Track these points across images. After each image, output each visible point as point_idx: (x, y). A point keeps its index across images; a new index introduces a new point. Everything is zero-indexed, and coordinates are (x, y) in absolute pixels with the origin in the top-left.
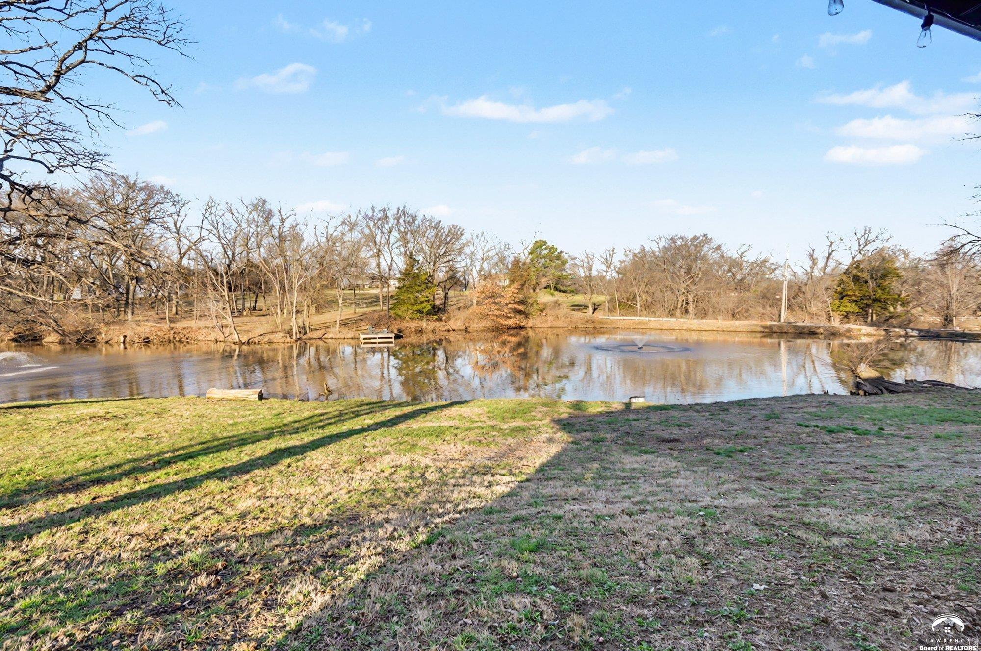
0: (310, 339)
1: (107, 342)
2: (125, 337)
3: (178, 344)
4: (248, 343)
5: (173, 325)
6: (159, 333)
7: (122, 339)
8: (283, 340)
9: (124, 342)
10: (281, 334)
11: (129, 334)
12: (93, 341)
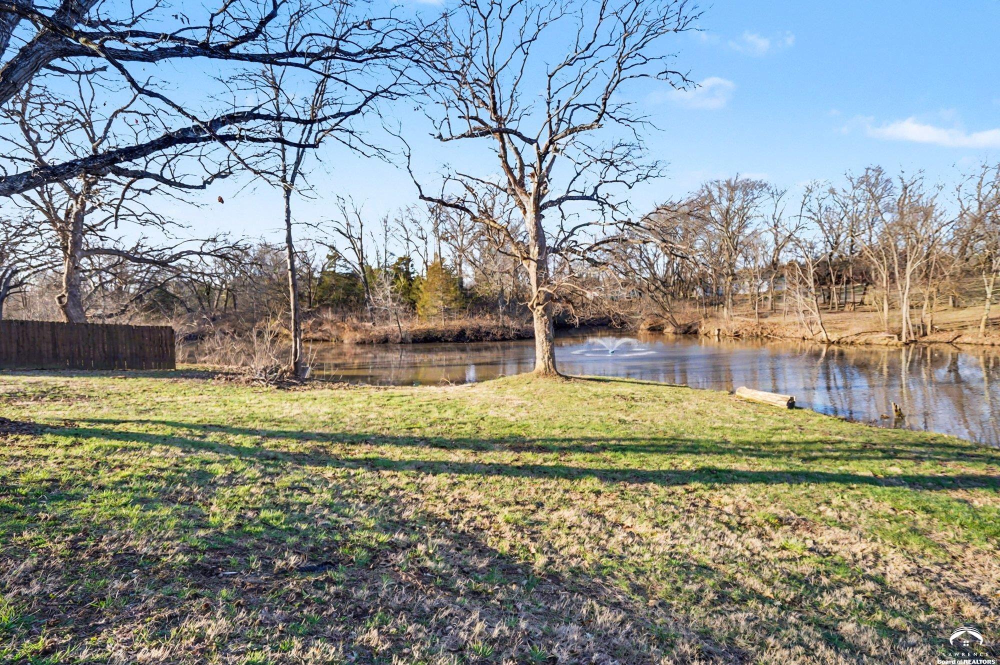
0: (931, 343)
1: (706, 335)
2: (719, 330)
3: (765, 339)
4: (838, 343)
5: (761, 320)
6: (748, 328)
7: (717, 332)
8: (885, 342)
9: (718, 335)
10: (884, 335)
11: (723, 327)
12: (696, 332)
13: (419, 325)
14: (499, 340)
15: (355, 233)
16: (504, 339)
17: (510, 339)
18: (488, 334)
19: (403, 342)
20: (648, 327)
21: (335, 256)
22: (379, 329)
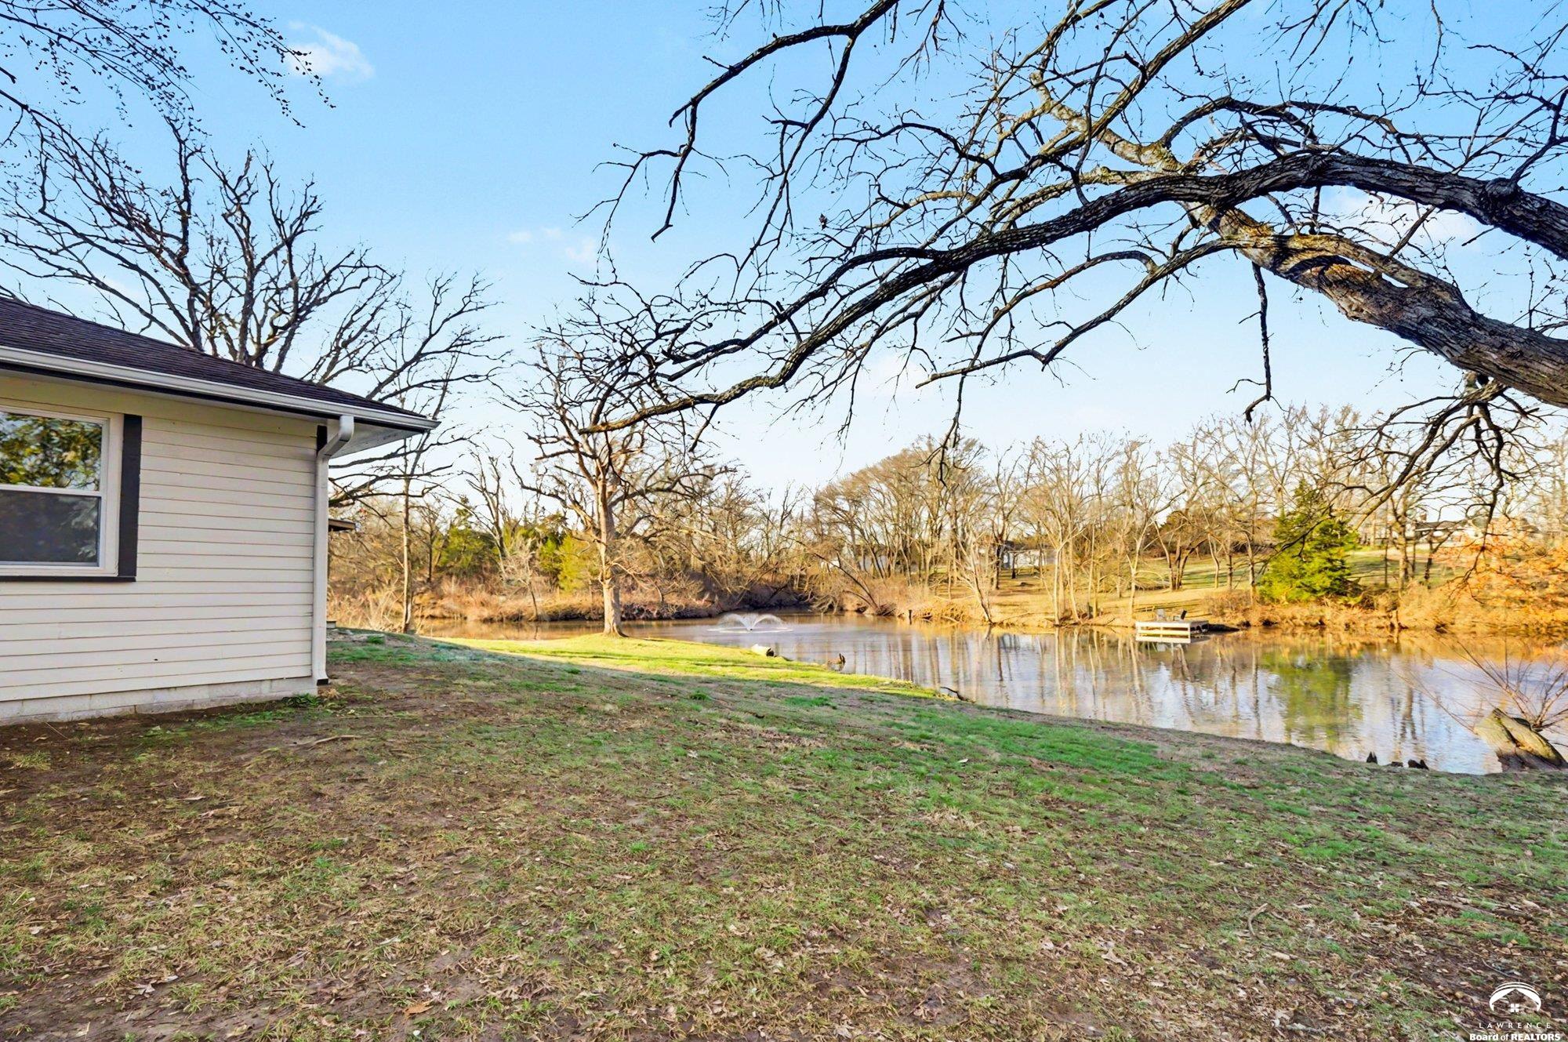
1: (900, 616)
2: (910, 611)
4: (1001, 624)
7: (908, 614)
9: (910, 617)
11: (914, 608)
13: (561, 600)
14: (654, 619)
15: (491, 486)
16: (660, 618)
17: (668, 619)
18: (641, 611)
19: (538, 619)
20: (856, 608)
21: (465, 510)
22: (510, 605)
